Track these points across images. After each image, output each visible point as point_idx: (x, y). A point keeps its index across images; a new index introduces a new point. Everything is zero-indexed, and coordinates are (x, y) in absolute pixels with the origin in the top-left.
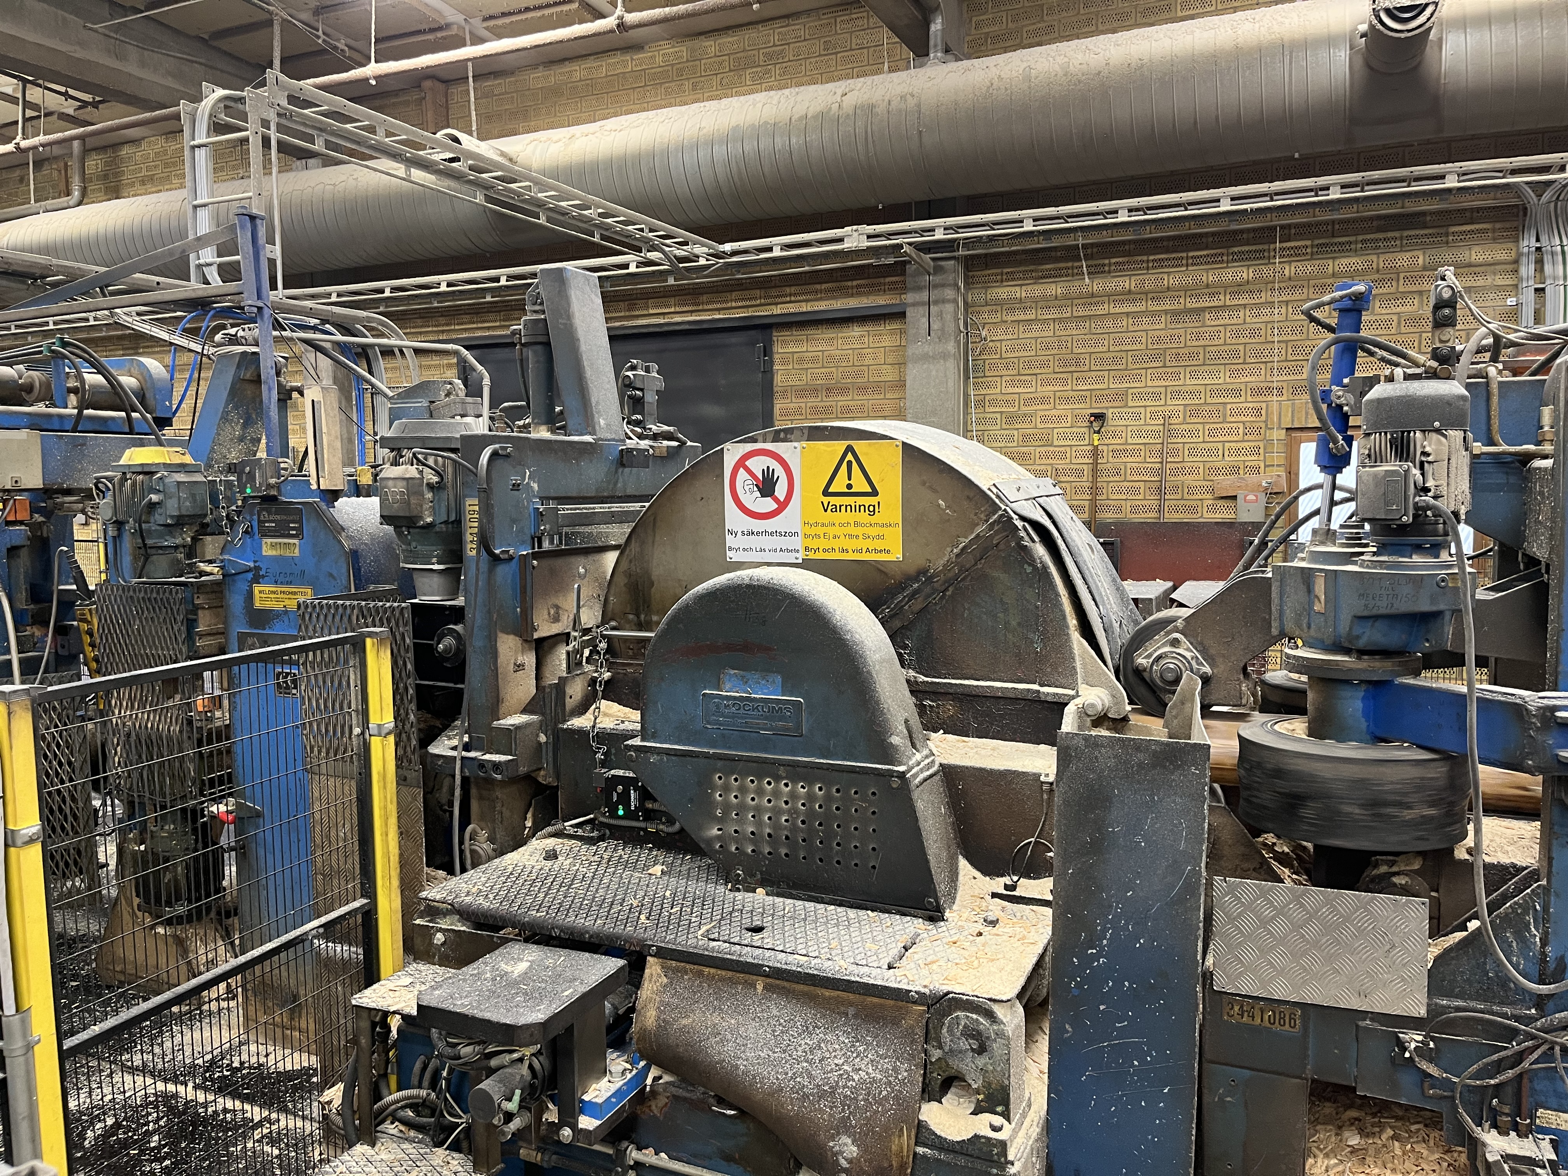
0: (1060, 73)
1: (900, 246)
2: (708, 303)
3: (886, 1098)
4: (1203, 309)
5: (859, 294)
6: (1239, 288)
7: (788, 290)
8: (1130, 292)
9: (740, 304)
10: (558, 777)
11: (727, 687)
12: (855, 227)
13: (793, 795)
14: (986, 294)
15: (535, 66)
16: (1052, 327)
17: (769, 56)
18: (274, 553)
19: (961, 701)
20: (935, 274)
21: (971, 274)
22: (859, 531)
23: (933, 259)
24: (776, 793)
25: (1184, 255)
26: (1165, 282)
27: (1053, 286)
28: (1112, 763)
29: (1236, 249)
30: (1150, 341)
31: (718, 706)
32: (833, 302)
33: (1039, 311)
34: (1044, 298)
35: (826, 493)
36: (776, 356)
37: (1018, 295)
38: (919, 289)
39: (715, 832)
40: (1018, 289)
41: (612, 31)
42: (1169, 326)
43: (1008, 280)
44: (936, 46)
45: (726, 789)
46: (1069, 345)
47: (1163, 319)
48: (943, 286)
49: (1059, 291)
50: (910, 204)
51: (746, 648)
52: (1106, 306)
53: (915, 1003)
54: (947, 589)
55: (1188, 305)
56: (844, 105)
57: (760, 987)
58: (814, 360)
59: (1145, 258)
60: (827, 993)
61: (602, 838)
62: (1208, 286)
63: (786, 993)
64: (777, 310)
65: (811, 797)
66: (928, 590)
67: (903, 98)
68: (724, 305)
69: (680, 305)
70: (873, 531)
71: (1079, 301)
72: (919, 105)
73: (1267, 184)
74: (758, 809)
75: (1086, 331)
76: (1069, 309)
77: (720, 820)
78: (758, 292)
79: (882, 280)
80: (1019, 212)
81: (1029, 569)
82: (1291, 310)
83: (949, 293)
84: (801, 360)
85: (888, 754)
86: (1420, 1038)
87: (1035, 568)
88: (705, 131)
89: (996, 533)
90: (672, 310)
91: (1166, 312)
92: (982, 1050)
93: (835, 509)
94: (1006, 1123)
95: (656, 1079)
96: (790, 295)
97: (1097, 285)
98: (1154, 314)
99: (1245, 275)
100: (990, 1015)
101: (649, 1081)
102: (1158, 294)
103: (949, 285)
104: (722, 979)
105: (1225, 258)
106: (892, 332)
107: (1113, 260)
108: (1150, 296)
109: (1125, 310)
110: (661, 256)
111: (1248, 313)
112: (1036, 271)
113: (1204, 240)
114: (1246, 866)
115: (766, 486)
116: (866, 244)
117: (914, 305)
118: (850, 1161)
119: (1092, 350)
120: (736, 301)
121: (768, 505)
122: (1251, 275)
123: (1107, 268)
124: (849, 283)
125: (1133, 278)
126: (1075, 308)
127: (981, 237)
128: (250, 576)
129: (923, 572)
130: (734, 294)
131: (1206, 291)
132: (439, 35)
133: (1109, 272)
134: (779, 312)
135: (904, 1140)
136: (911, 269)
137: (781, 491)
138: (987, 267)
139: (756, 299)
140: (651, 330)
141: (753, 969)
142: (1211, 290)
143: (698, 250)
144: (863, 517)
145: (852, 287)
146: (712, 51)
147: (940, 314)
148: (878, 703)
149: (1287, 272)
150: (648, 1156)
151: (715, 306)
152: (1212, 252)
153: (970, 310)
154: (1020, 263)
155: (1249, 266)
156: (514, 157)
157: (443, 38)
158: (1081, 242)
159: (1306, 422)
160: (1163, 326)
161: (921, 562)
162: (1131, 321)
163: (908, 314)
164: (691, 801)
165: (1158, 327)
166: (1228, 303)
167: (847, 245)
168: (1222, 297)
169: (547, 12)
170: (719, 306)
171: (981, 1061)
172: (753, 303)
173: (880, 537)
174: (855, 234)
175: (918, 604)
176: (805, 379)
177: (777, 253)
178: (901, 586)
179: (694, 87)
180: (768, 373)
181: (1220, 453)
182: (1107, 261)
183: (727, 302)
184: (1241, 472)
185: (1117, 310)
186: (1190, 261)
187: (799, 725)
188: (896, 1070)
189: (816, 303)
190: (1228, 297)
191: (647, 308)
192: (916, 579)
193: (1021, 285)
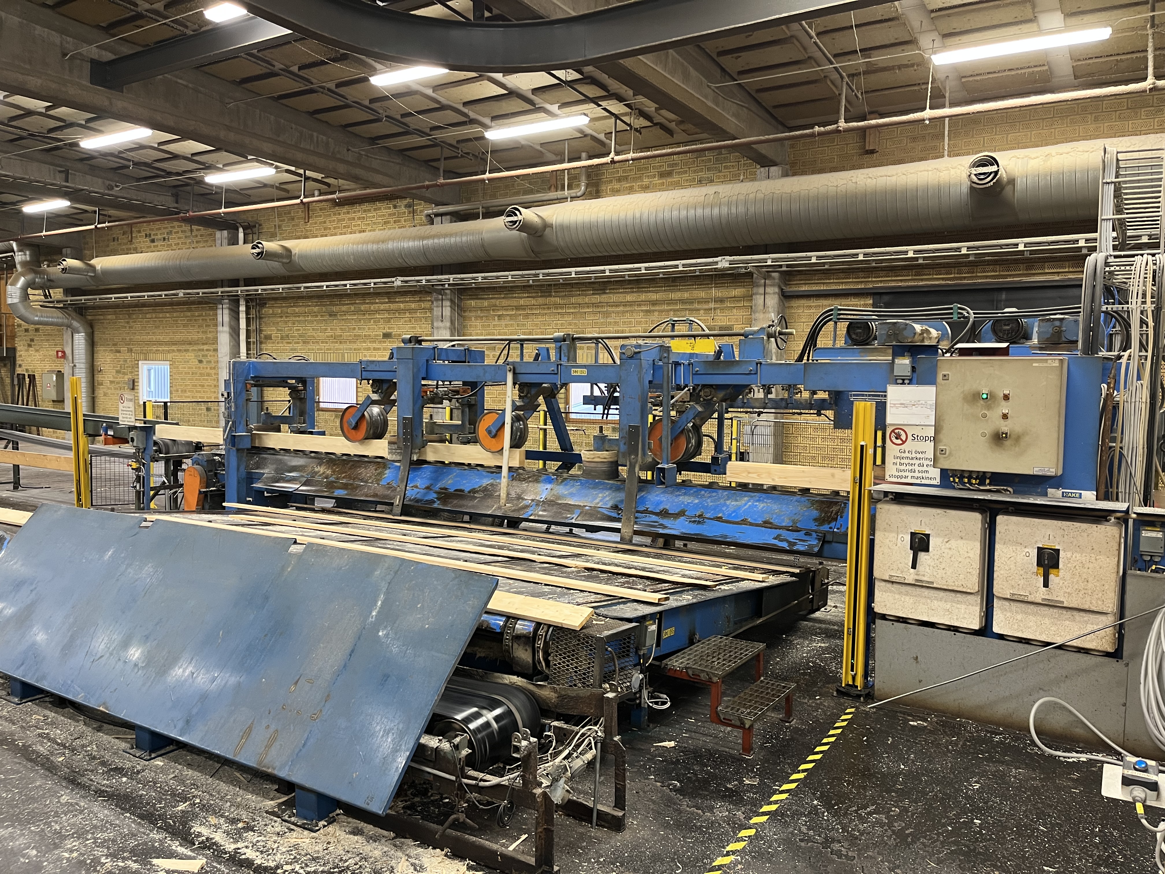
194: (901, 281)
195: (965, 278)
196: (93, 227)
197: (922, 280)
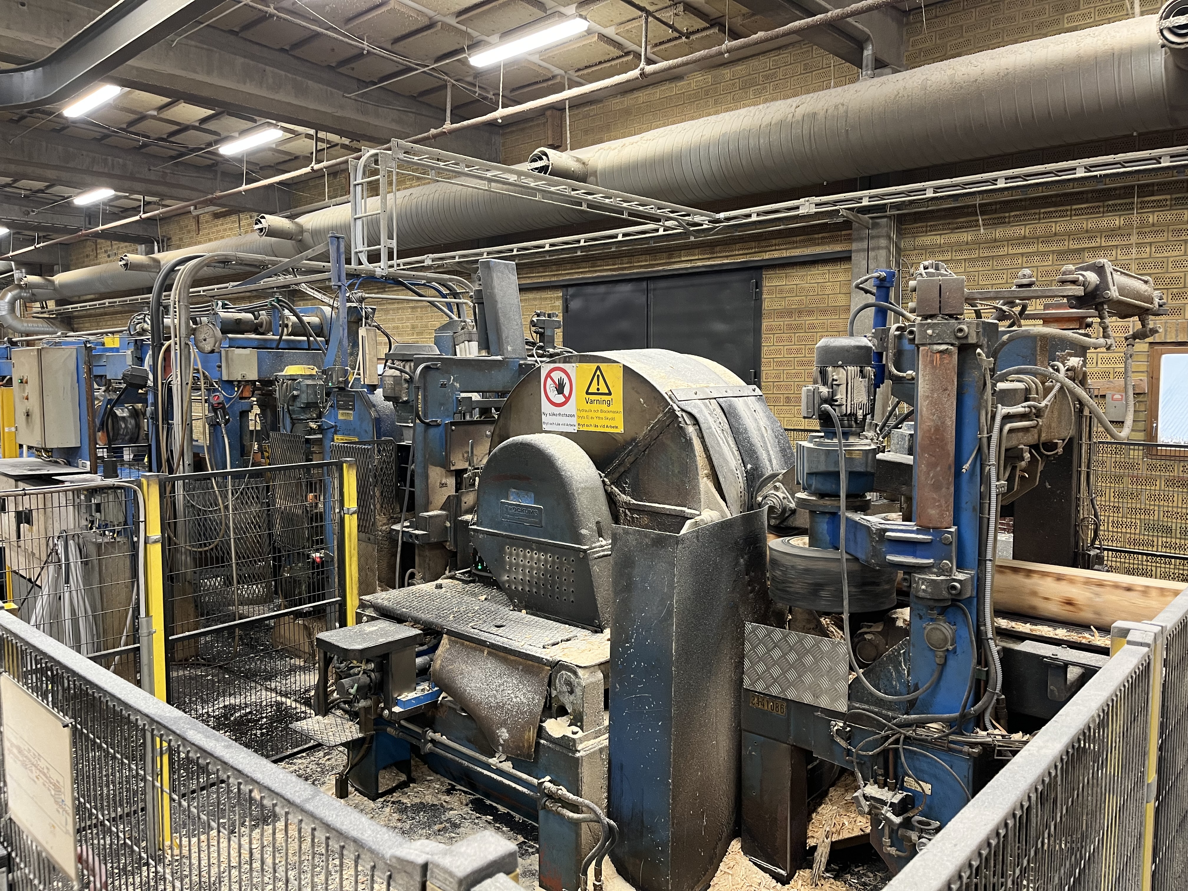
0: (948, 82)
1: (838, 211)
2: (720, 252)
3: (526, 712)
4: (1084, 249)
5: (823, 244)
6: (1112, 233)
7: (774, 241)
8: (1025, 237)
9: (741, 252)
10: (456, 546)
11: (512, 498)
12: (807, 199)
13: (539, 559)
14: (914, 241)
15: (614, 96)
16: (963, 265)
17: (767, 77)
18: (343, 418)
19: (651, 516)
20: (873, 228)
21: (903, 227)
22: (602, 415)
23: (872, 218)
24: (532, 558)
25: (1069, 208)
26: (1053, 229)
27: (965, 234)
28: (634, 543)
29: (1110, 203)
30: (1040, 274)
31: (507, 508)
32: (805, 249)
33: (954, 254)
34: (959, 244)
35: (587, 393)
36: (765, 289)
37: (938, 242)
38: (861, 239)
39: (506, 578)
40: (938, 237)
41: (637, 78)
42: (1055, 263)
43: (931, 231)
44: (867, 66)
45: (511, 554)
46: (976, 278)
47: (1050, 258)
48: (879, 237)
49: (970, 238)
50: (856, 179)
51: (519, 478)
52: (1006, 248)
53: (545, 664)
54: (645, 450)
55: (1071, 247)
56: (796, 114)
57: (486, 653)
58: (791, 291)
59: (1037, 211)
60: (512, 658)
61: (473, 581)
62: (1087, 231)
63: (496, 657)
64: (766, 256)
65: (546, 561)
66: (636, 451)
67: (836, 107)
68: (731, 253)
69: (701, 254)
70: (610, 415)
71: (985, 245)
72: (846, 112)
73: (1113, 156)
74: (524, 566)
75: (989, 268)
76: (977, 252)
77: (509, 572)
78: (753, 243)
79: (839, 233)
80: (923, 184)
81: (684, 440)
82: (1154, 250)
83: (883, 242)
84: (781, 291)
85: (578, 538)
86: (842, 725)
87: (686, 439)
88: (705, 138)
89: (668, 418)
90: (697, 257)
91: (1053, 252)
92: (571, 692)
93: (592, 402)
94: (580, 731)
95: (443, 698)
96: (775, 245)
97: (999, 233)
98: (1044, 254)
99: (1117, 222)
100: (575, 673)
101: (440, 699)
102: (1047, 239)
103: (883, 236)
104: (471, 648)
105: (1101, 210)
106: (846, 270)
107: (1012, 214)
108: (1041, 240)
109: (1021, 251)
110: (676, 223)
111: (1119, 252)
112: (953, 224)
113: (1085, 196)
114: (808, 626)
115: (560, 388)
116: (814, 210)
117: (858, 251)
118: (504, 741)
119: (994, 282)
120: (739, 250)
121: (560, 399)
122: (1122, 222)
123: (1007, 220)
124: (816, 236)
125: (1028, 227)
126: (981, 251)
127: (904, 201)
128: (333, 430)
129: (634, 439)
130: (737, 245)
131: (1086, 235)
132: (550, 83)
133: (1009, 223)
134: (767, 257)
135: (532, 734)
136: (855, 225)
137: (566, 391)
138: (915, 222)
139: (752, 248)
140: (681, 272)
141: (482, 643)
142: (1090, 234)
143: (697, 219)
144: (604, 407)
145: (818, 238)
146: (728, 76)
147: (876, 258)
148: (576, 510)
149: (1151, 220)
150: (437, 736)
151: (724, 254)
152: (1091, 205)
153: (902, 254)
154: (940, 218)
155: (1120, 216)
156: (586, 161)
157: (554, 84)
158: (978, 202)
159: (1165, 338)
160: (1050, 263)
161: (631, 434)
162: (1025, 259)
163: (853, 258)
164: (496, 560)
165: (1046, 264)
166: (1103, 244)
167: (801, 211)
168: (1098, 240)
169: (613, 63)
170: (727, 254)
171: (572, 698)
172: (750, 251)
173: (613, 419)
174: (807, 203)
175: (631, 459)
176: (784, 304)
177: (754, 218)
178: (624, 447)
179: (716, 103)
180: (759, 299)
181: (1095, 361)
182: (1007, 215)
183: (732, 251)
184: (1111, 376)
185: (1014, 251)
186: (1073, 212)
187: (541, 521)
188: (533, 699)
189: (793, 250)
190: (1103, 239)
191: (680, 256)
192: (631, 444)
193: (941, 235)
194: (581, 272)
195: (625, 268)
196: (33, 248)
197: (596, 271)
